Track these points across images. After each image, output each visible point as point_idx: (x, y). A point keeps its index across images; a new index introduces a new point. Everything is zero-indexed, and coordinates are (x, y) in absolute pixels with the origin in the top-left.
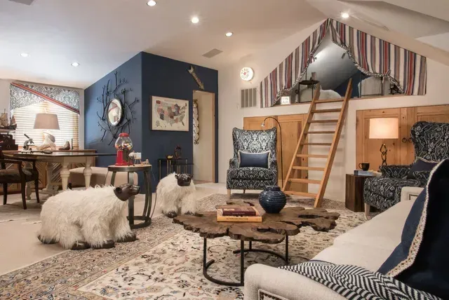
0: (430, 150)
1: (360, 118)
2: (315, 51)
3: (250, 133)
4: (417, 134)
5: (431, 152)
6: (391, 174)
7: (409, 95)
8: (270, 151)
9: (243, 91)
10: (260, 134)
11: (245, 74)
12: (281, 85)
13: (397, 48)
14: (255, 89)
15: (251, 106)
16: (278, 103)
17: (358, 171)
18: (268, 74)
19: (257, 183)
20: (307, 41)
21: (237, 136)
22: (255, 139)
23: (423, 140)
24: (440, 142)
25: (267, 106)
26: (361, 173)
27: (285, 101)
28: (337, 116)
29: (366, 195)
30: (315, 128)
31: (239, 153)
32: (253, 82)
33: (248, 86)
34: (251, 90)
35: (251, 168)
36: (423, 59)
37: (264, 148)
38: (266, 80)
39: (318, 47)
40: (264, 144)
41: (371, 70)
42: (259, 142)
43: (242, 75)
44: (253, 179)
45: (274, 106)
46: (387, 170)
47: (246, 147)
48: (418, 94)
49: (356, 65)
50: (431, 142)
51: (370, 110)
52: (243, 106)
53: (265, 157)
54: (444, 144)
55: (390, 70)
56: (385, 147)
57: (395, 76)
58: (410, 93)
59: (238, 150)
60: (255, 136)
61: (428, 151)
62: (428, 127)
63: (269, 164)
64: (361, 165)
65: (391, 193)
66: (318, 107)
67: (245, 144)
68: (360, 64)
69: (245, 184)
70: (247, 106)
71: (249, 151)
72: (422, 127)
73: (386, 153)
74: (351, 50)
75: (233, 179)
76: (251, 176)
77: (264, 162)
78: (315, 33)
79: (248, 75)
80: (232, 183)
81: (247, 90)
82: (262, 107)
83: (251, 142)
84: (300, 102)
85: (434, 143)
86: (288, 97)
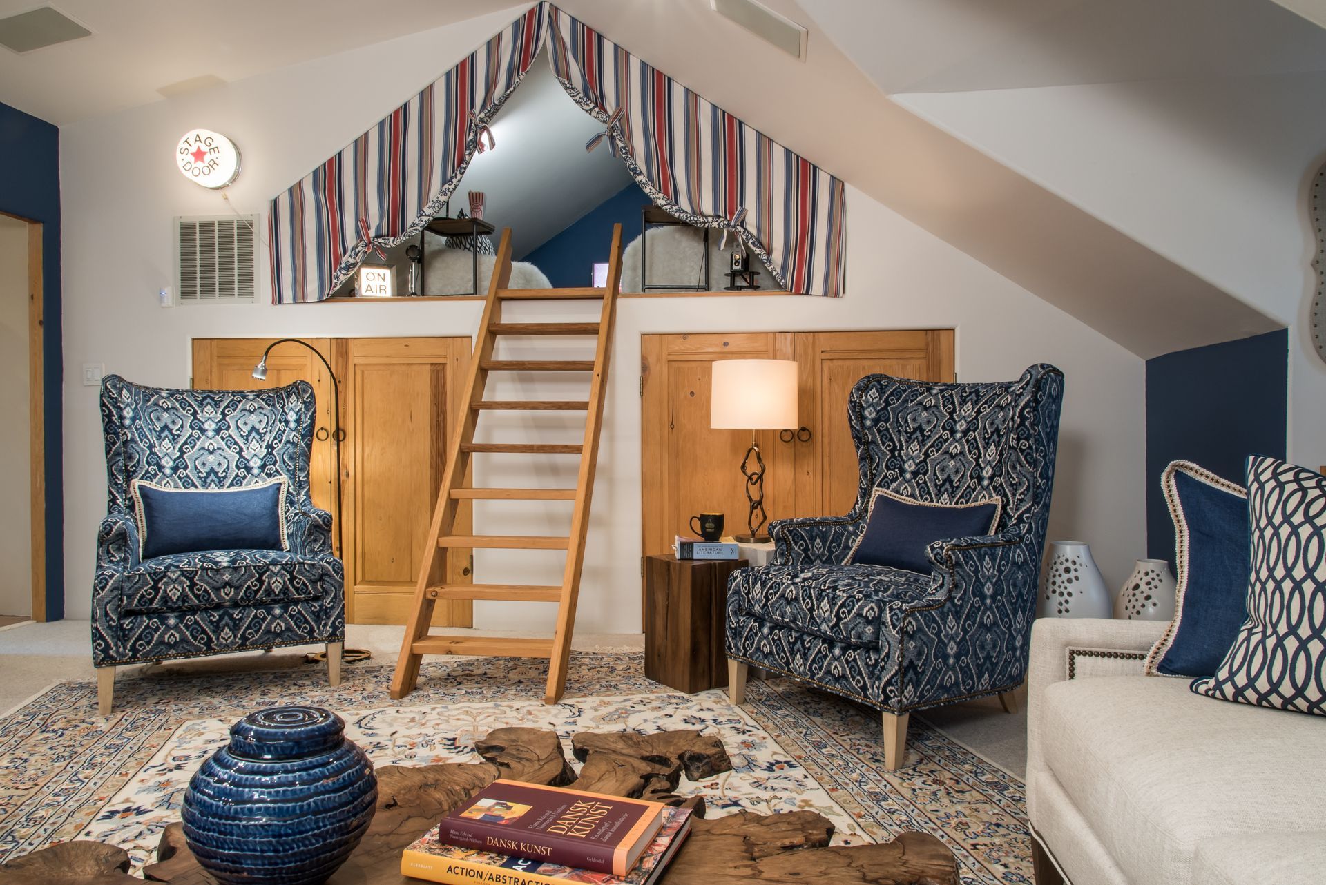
0: (910, 467)
1: (652, 360)
2: (493, 111)
3: (184, 404)
4: (870, 413)
5: (915, 474)
6: (806, 550)
7: (798, 293)
8: (284, 478)
9: (187, 229)
10: (233, 405)
11: (199, 155)
12: (362, 221)
13: (764, 141)
14: (245, 228)
15: (226, 291)
16: (348, 292)
17: (691, 545)
18: (304, 174)
19: (257, 622)
20: (466, 68)
21: (128, 413)
22: (210, 426)
23: (886, 436)
24: (941, 441)
25: (300, 296)
26: (704, 553)
27: (375, 283)
28: (585, 348)
29: (737, 633)
30: (502, 388)
31: (135, 492)
32: (234, 193)
33: (212, 209)
34: (225, 227)
35: (223, 558)
36: (837, 185)
37: (255, 463)
38: (295, 193)
39: (505, 98)
40: (255, 451)
41: (684, 204)
42: (230, 442)
43: (183, 160)
44: (235, 605)
45: (333, 298)
46: (797, 537)
47: (168, 463)
48: (825, 294)
49: (639, 178)
50: (909, 440)
51: (685, 335)
52: (187, 290)
53: (269, 504)
54: (955, 448)
55: (743, 211)
56: (759, 459)
57: (759, 228)
58: (801, 288)
59: (129, 477)
60: (211, 417)
61: (902, 471)
62: (897, 394)
63: (284, 531)
64: (697, 525)
65: (869, 630)
66: (513, 314)
67: (167, 450)
68: (650, 178)
69: (197, 630)
70: (207, 291)
71: (188, 482)
72: (881, 391)
73: (760, 477)
74: (618, 126)
75: (129, 613)
76: (227, 594)
77: (265, 523)
78: (493, 46)
79: (211, 166)
80: (122, 635)
81: (207, 227)
82: (278, 299)
83: (191, 441)
84: (423, 292)
85: (922, 443)
86: (387, 273)
